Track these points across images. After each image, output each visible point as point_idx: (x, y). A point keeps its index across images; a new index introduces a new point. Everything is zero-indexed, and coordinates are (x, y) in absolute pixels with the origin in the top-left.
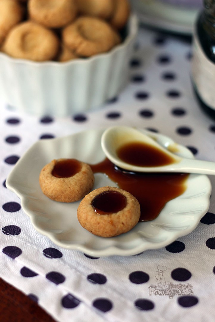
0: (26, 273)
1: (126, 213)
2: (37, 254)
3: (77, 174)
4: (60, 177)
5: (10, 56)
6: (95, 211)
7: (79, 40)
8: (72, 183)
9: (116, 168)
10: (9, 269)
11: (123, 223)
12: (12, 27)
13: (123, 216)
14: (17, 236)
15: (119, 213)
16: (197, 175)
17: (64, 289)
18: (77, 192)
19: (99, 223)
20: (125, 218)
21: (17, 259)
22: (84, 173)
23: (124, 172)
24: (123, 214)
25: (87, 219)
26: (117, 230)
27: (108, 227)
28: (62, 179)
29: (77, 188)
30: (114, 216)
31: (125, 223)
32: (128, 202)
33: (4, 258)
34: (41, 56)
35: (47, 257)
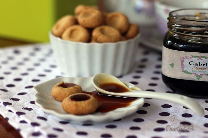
1: (86, 103)
7: (99, 34)
19: (70, 105)
22: (76, 87)
26: (79, 110)
30: (79, 103)
32: (90, 99)
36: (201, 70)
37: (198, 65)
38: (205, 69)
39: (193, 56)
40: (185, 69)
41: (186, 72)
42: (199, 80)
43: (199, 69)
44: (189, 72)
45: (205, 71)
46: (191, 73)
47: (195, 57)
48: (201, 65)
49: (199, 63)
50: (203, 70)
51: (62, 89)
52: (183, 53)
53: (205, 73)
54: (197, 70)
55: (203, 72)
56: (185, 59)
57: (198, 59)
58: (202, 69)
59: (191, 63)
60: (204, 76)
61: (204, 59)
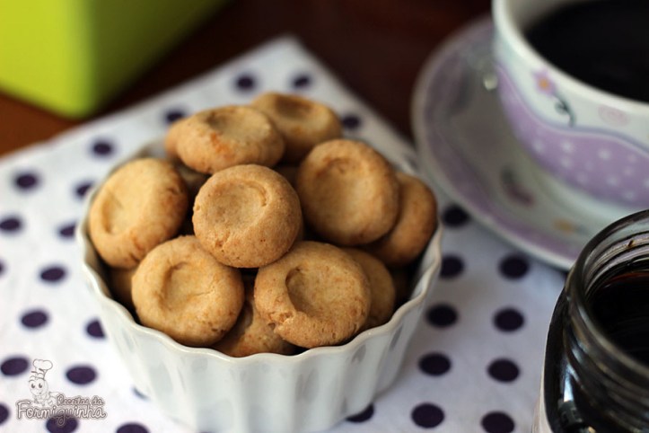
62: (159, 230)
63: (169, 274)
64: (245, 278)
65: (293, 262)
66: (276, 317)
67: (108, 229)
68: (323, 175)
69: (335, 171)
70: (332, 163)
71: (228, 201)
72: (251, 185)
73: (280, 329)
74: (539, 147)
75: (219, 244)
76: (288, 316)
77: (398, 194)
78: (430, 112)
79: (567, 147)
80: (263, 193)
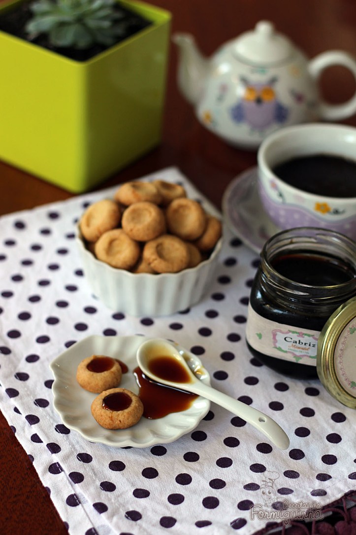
0: (35, 439)
1: (125, 414)
2: (50, 426)
3: (105, 372)
4: (91, 371)
5: (95, 256)
6: (104, 405)
7: (154, 257)
8: (98, 378)
9: (143, 376)
10: (24, 432)
11: (120, 421)
12: (107, 230)
13: (122, 415)
14: (43, 408)
15: (120, 412)
16: (204, 398)
17: (56, 458)
18: (100, 386)
19: (102, 416)
20: (123, 417)
21: (33, 426)
22: (112, 372)
23: (151, 381)
24: (123, 414)
25: (95, 410)
26: (114, 425)
27: (108, 421)
28: (92, 373)
29: (101, 383)
30: (115, 413)
31: (122, 422)
32: (131, 405)
33: (25, 423)
34: (119, 264)
35: (57, 431)
36: (301, 350)
37: (298, 342)
38: (308, 349)
39: (290, 331)
40: (278, 345)
41: (280, 349)
42: (297, 361)
43: (299, 348)
44: (283, 349)
45: (307, 351)
46: (286, 352)
47: (293, 332)
48: (302, 343)
49: (299, 341)
50: (304, 351)
51: (93, 375)
52: (275, 325)
53: (307, 354)
54: (295, 349)
55: (304, 353)
56: (278, 333)
57: (298, 336)
58: (303, 349)
59: (287, 339)
60: (305, 358)
61: (306, 336)
62: (108, 226)
63: (111, 243)
64: (140, 245)
65: (160, 240)
66: (151, 260)
67: (88, 225)
68: (176, 211)
69: (181, 210)
70: (181, 207)
71: (136, 215)
72: (146, 209)
73: (152, 265)
74: (272, 213)
75: (131, 230)
76: (156, 259)
77: (206, 220)
78: (230, 200)
79: (282, 213)
80: (150, 213)
